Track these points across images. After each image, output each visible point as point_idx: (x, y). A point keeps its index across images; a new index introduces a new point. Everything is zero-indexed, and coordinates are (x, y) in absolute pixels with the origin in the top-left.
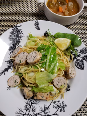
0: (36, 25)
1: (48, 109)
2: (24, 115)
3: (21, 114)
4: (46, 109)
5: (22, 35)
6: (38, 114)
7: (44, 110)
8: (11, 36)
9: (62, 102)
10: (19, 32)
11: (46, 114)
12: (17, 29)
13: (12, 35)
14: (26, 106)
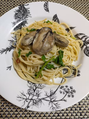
0: (46, 6)
1: (54, 94)
2: (26, 99)
3: (24, 99)
4: (52, 94)
5: (29, 14)
6: (43, 99)
7: (49, 95)
8: (16, 14)
9: (70, 87)
10: (26, 11)
11: (52, 99)
12: (24, 7)
13: (18, 13)
14: (29, 90)
